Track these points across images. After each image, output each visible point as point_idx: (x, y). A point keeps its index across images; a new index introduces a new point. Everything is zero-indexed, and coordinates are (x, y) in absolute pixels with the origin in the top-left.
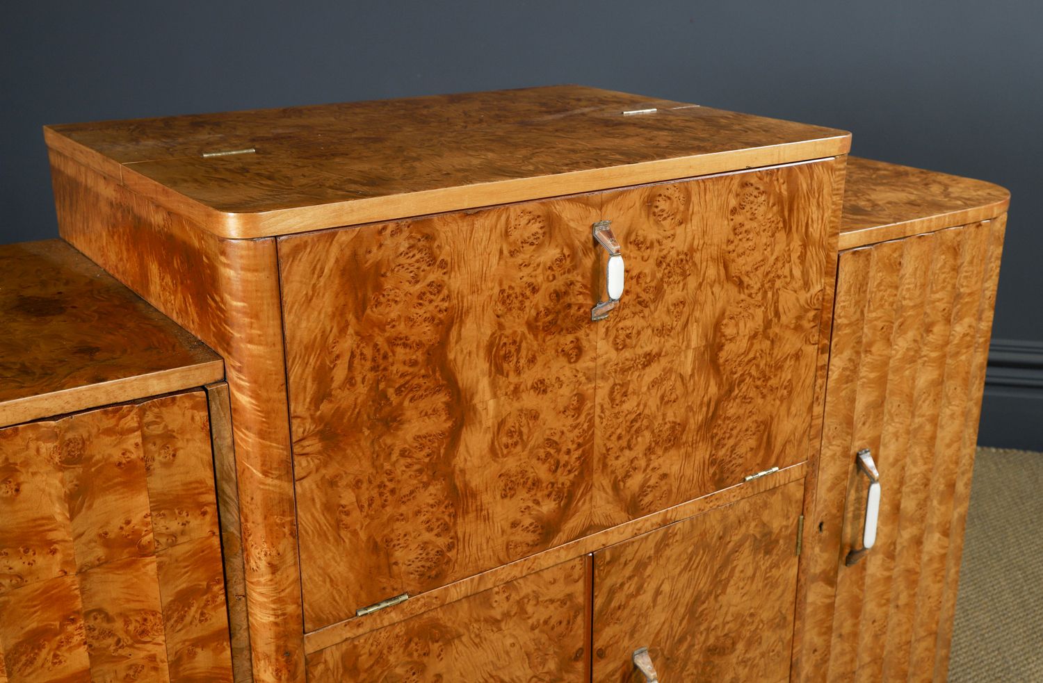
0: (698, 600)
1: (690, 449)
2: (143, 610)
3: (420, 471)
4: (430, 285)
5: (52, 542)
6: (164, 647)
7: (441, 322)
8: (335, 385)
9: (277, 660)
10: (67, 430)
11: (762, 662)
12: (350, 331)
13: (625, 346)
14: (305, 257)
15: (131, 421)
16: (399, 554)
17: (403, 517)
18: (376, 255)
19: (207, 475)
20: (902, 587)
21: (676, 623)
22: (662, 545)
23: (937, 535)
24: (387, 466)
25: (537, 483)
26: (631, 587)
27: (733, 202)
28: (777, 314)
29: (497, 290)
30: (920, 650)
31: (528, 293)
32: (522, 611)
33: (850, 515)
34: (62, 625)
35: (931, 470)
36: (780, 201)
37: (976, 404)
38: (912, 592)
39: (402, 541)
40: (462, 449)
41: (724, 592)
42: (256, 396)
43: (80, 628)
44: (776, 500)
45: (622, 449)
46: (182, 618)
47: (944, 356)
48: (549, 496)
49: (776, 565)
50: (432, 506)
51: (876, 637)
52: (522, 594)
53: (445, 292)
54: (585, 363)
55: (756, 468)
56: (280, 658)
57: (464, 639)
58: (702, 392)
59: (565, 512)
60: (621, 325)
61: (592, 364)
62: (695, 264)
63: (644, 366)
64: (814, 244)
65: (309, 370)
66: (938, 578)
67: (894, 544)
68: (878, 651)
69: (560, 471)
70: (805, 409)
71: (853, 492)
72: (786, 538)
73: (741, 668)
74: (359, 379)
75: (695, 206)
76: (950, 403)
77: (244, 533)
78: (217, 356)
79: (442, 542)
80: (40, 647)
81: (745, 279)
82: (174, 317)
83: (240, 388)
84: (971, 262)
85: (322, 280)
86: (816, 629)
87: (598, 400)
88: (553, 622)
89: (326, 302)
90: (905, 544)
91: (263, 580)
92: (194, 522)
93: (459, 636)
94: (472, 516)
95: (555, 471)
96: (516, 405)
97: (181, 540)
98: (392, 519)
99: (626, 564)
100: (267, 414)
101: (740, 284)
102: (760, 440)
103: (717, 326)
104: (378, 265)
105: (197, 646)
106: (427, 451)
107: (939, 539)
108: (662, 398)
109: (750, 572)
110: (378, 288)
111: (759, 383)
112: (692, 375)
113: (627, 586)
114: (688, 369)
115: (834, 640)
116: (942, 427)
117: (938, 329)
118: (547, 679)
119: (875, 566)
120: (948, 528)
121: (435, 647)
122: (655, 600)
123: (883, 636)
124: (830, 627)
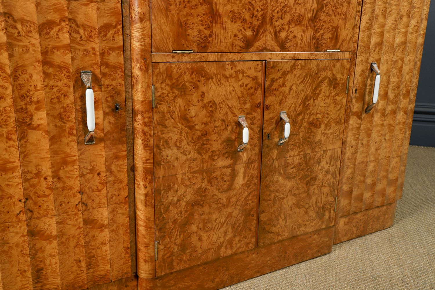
0: (306, 99)
1: (305, 28)
2: (91, 26)
6: (98, 45)
9: (141, 61)
11: (331, 137)
16: (190, 31)
17: (191, 15)
20: (387, 131)
21: (298, 106)
22: (293, 67)
23: (402, 113)
25: (244, 20)
26: (280, 82)
30: (394, 161)
32: (237, 77)
33: (368, 90)
34: (60, 22)
35: (400, 81)
37: (419, 60)
38: (391, 135)
39: (191, 26)
41: (317, 99)
43: (67, 25)
44: (338, 64)
45: (279, 18)
46: (105, 35)
47: (407, 32)
48: (249, 28)
49: (337, 95)
50: (204, 14)
51: (377, 150)
52: (238, 69)
55: (331, 47)
56: (142, 61)
57: (214, 80)
58: (311, 5)
59: (255, 37)
66: (402, 132)
68: (377, 156)
69: (254, 18)
70: (351, 28)
71: (369, 80)
72: (342, 84)
73: (322, 136)
76: (409, 55)
77: (130, 4)
79: (207, 32)
80: (52, 28)
86: (353, 137)
88: (249, 86)
90: (389, 112)
91: (137, 25)
93: (212, 78)
94: (219, 25)
95: (252, 18)
98: (187, 15)
99: (278, 71)
102: (333, 34)
105: (111, 50)
107: (403, 115)
109: (327, 94)
111: (333, 9)
113: (278, 81)
115: (360, 145)
116: (405, 64)
117: (405, 19)
118: (246, 111)
119: (377, 118)
120: (407, 111)
121: (203, 79)
122: (289, 92)
123: (379, 150)
124: (358, 138)
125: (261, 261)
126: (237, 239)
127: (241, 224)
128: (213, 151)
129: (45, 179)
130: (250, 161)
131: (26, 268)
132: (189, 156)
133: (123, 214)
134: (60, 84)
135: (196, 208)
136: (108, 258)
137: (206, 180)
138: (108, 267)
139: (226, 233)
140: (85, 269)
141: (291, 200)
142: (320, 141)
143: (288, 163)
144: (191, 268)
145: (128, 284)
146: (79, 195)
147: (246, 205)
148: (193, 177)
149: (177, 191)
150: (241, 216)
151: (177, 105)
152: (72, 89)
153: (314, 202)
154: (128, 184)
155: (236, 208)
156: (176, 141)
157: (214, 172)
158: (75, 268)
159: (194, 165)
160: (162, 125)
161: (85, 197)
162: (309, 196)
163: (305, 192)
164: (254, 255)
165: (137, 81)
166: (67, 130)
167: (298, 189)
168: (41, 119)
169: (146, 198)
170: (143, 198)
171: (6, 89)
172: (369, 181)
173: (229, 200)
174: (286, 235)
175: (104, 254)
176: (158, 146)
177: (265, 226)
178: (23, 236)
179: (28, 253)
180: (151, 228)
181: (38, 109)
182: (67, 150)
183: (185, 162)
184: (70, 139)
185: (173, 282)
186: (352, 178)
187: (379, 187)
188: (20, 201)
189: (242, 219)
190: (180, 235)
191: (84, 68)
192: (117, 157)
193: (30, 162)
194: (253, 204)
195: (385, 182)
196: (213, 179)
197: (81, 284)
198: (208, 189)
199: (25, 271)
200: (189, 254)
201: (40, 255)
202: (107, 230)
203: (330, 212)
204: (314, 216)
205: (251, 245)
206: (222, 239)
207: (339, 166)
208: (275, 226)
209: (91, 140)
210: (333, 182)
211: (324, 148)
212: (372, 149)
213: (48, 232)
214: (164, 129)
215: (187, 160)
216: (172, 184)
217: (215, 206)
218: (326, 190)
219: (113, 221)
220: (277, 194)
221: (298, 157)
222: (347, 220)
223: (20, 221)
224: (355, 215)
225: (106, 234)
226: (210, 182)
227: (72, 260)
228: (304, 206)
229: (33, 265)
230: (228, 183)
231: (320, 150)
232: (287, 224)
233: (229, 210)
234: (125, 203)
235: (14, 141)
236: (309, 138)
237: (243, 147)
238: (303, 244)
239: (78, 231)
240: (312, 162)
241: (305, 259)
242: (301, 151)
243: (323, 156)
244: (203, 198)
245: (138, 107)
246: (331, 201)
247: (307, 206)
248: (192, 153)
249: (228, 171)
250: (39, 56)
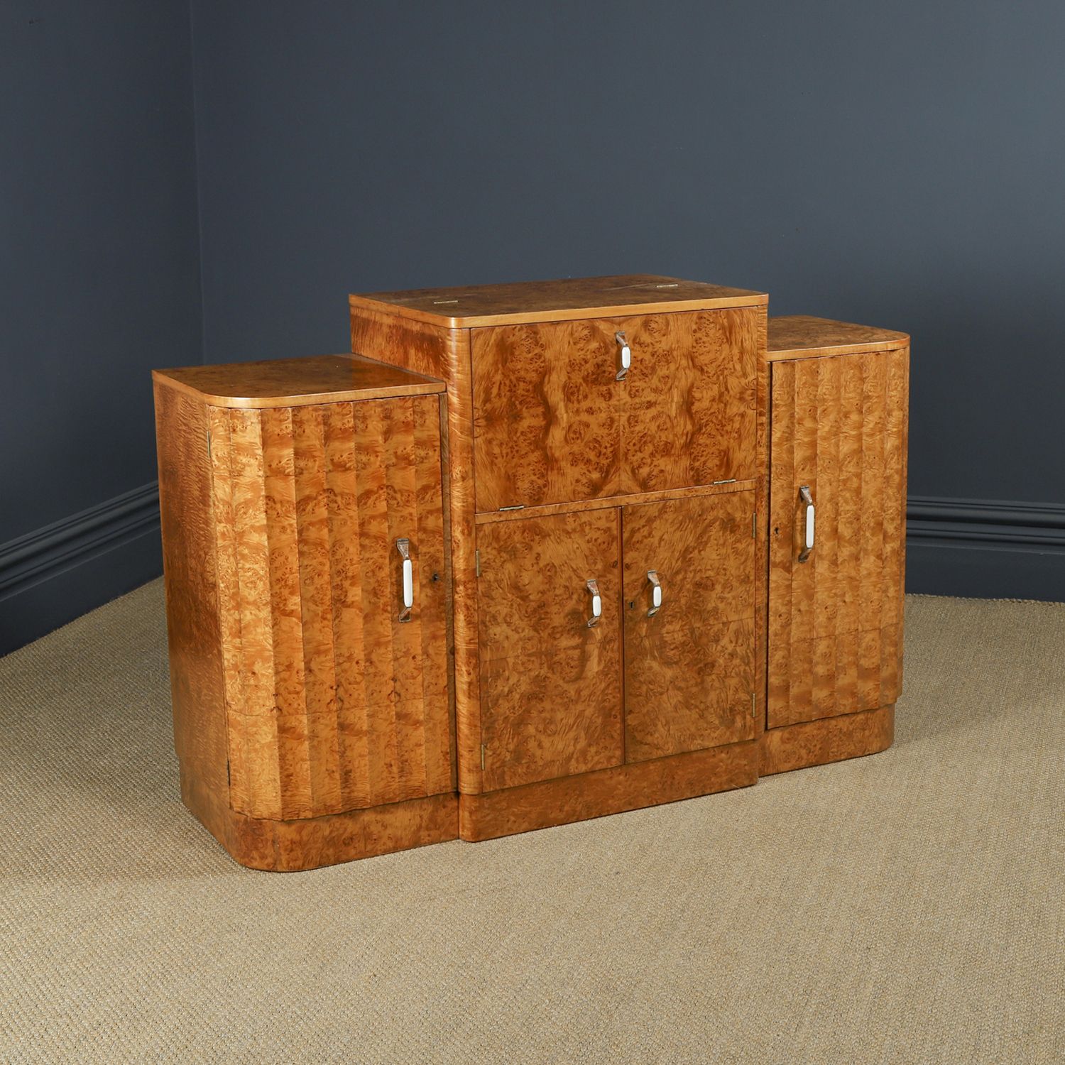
0: (687, 550)
1: (677, 459)
2: (409, 490)
3: (530, 444)
4: (536, 354)
5: (376, 452)
6: (415, 509)
7: (540, 373)
8: (493, 396)
10: (387, 404)
11: (734, 602)
12: (500, 372)
13: (635, 396)
14: (482, 338)
15: (409, 404)
16: (519, 484)
17: (521, 465)
18: (512, 339)
19: (437, 434)
20: (846, 589)
21: (674, 562)
22: (663, 511)
23: (872, 558)
24: (515, 438)
25: (589, 461)
26: (645, 531)
27: (694, 327)
28: (727, 389)
29: (567, 360)
30: (868, 638)
31: (583, 363)
32: (583, 530)
33: (799, 528)
34: (378, 490)
35: (861, 509)
36: (723, 327)
38: (856, 594)
39: (521, 478)
40: (550, 436)
41: (704, 549)
42: (459, 397)
43: (385, 492)
44: (735, 499)
45: (636, 451)
46: (423, 498)
47: (861, 434)
48: (596, 469)
49: (739, 541)
50: (536, 463)
51: (829, 619)
52: (583, 520)
53: (543, 359)
54: (614, 402)
55: (720, 477)
56: (464, 523)
57: (552, 537)
58: (682, 427)
59: (605, 479)
60: (633, 384)
61: (618, 403)
62: (674, 357)
63: (647, 408)
64: (747, 352)
65: (482, 387)
66: (877, 589)
67: (836, 555)
68: (831, 629)
69: (601, 457)
71: (799, 513)
72: (745, 525)
73: (719, 602)
74: (503, 394)
75: (671, 327)
76: (871, 468)
77: (450, 462)
78: (443, 381)
79: (541, 482)
80: (370, 498)
81: (705, 368)
82: (422, 372)
83: (452, 394)
84: (875, 377)
85: (488, 349)
86: (780, 601)
87: (621, 422)
88: (599, 541)
89: (490, 358)
90: (846, 558)
91: (458, 484)
92: (431, 453)
93: (549, 535)
94: (556, 471)
95: (599, 457)
96: (578, 418)
97: (425, 461)
98: (516, 466)
99: (641, 517)
100: (464, 405)
101: (702, 370)
102: (721, 461)
103: (690, 391)
104: (512, 344)
105: (429, 514)
106: (533, 434)
107: (874, 561)
108: (658, 427)
109: (721, 542)
110: (512, 354)
111: (718, 427)
112: (676, 417)
113: (642, 531)
114: (673, 413)
115: (794, 612)
116: (867, 482)
117: (854, 417)
118: (597, 574)
119: (822, 568)
120: (881, 554)
121: (537, 538)
122: (660, 543)
123: (834, 620)
124: (790, 602)
125: (632, 787)
126: (593, 750)
127: (599, 729)
128: (553, 628)
129: (357, 663)
130: (607, 640)
131: (334, 769)
132: (522, 635)
133: (441, 708)
134: (375, 555)
135: (533, 702)
136: (423, 764)
137: (545, 665)
138: (423, 777)
139: (576, 740)
140: (396, 776)
141: (674, 698)
142: (716, 609)
143: (666, 642)
144: (528, 785)
145: (446, 803)
146: (392, 683)
147: (605, 700)
148: (529, 661)
149: (508, 679)
150: (598, 717)
151: (506, 572)
152: (387, 561)
153: (714, 701)
154: (448, 670)
155: (589, 705)
156: (506, 615)
157: (556, 655)
158: (385, 774)
159: (529, 645)
160: (488, 597)
161: (398, 684)
162: (705, 691)
163: (697, 685)
164: (621, 777)
165: (458, 546)
166: (381, 607)
167: (685, 680)
168: (356, 595)
169: (469, 686)
170: (465, 687)
171: (324, 565)
172: (821, 670)
173: (579, 694)
174: (671, 749)
175: (419, 758)
176: (484, 623)
177: (636, 734)
178: (333, 729)
179: (337, 749)
180: (475, 726)
181: (352, 584)
182: (381, 629)
183: (518, 641)
184: (384, 617)
185: (504, 804)
186: (785, 666)
187: (843, 681)
188: (332, 688)
189: (599, 721)
190: (513, 739)
191: (399, 537)
192: (434, 637)
193: (343, 644)
194: (614, 700)
195: (853, 672)
196: (555, 663)
197: (392, 795)
198: (548, 678)
199: (333, 772)
200: (526, 765)
201: (348, 753)
202: (422, 728)
203: (745, 718)
204: (717, 722)
205: (614, 760)
206: (571, 749)
207: (752, 646)
208: (651, 735)
209: (406, 617)
210: (745, 670)
211: (724, 619)
212: (821, 619)
213: (358, 727)
214: (490, 601)
215: (521, 639)
216: (501, 671)
217: (559, 700)
218: (733, 682)
219: (430, 717)
220: (651, 687)
221: (681, 634)
222: (786, 735)
223: (330, 711)
224: (801, 728)
225: (420, 734)
226: (551, 668)
227: (382, 763)
228: (696, 707)
229: (342, 765)
230: (576, 670)
231: (716, 622)
232: (671, 732)
233: (580, 707)
234: (444, 693)
235: (329, 621)
236: (697, 605)
237: (594, 621)
238: (701, 766)
239: (391, 727)
240: (704, 640)
241: (708, 791)
242: (685, 625)
243: (723, 631)
244: (543, 690)
245: (460, 576)
246: (745, 701)
247: (702, 706)
248: (527, 631)
249: (576, 653)
250: (357, 529)
